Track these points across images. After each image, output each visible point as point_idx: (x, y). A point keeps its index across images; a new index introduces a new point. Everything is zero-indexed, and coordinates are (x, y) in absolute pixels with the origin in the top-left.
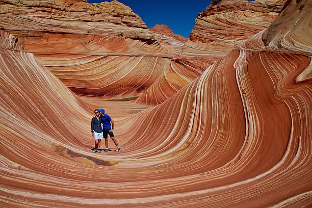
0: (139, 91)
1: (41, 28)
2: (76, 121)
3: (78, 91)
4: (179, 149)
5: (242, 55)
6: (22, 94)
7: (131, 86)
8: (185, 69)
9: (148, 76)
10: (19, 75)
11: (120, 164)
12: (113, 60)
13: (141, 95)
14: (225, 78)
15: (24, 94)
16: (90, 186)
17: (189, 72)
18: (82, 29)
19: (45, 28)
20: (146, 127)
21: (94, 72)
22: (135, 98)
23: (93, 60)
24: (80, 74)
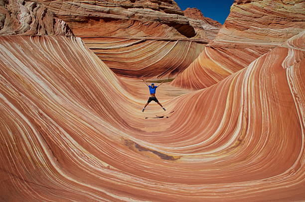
0: (173, 73)
1: (86, 13)
2: (121, 103)
3: (118, 72)
4: (232, 146)
5: (291, 55)
6: (79, 80)
7: (166, 68)
8: (219, 55)
9: (182, 59)
10: (73, 60)
11: (182, 159)
12: (151, 44)
13: (176, 77)
14: (273, 78)
15: (80, 79)
16: (172, 189)
17: (223, 58)
18: (123, 15)
19: (90, 13)
20: (189, 114)
21: (133, 55)
22: (170, 80)
23: (132, 43)
24: (120, 56)
